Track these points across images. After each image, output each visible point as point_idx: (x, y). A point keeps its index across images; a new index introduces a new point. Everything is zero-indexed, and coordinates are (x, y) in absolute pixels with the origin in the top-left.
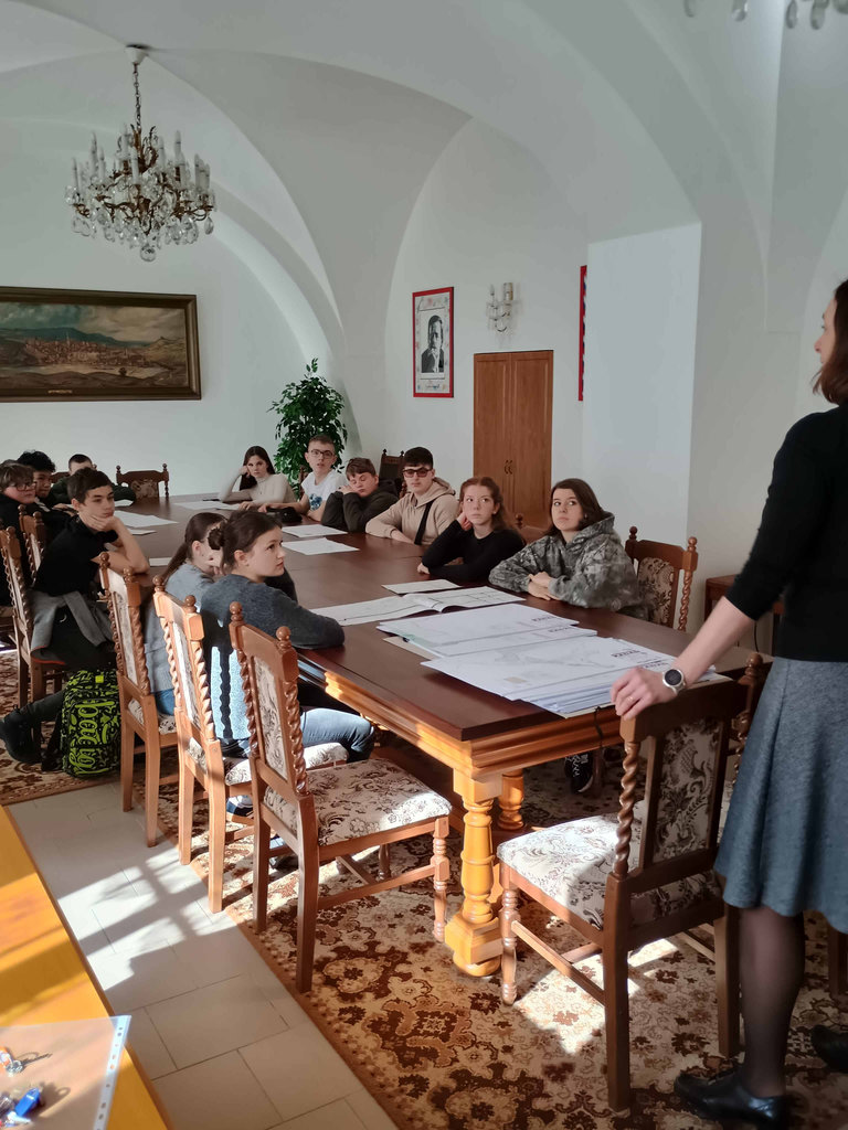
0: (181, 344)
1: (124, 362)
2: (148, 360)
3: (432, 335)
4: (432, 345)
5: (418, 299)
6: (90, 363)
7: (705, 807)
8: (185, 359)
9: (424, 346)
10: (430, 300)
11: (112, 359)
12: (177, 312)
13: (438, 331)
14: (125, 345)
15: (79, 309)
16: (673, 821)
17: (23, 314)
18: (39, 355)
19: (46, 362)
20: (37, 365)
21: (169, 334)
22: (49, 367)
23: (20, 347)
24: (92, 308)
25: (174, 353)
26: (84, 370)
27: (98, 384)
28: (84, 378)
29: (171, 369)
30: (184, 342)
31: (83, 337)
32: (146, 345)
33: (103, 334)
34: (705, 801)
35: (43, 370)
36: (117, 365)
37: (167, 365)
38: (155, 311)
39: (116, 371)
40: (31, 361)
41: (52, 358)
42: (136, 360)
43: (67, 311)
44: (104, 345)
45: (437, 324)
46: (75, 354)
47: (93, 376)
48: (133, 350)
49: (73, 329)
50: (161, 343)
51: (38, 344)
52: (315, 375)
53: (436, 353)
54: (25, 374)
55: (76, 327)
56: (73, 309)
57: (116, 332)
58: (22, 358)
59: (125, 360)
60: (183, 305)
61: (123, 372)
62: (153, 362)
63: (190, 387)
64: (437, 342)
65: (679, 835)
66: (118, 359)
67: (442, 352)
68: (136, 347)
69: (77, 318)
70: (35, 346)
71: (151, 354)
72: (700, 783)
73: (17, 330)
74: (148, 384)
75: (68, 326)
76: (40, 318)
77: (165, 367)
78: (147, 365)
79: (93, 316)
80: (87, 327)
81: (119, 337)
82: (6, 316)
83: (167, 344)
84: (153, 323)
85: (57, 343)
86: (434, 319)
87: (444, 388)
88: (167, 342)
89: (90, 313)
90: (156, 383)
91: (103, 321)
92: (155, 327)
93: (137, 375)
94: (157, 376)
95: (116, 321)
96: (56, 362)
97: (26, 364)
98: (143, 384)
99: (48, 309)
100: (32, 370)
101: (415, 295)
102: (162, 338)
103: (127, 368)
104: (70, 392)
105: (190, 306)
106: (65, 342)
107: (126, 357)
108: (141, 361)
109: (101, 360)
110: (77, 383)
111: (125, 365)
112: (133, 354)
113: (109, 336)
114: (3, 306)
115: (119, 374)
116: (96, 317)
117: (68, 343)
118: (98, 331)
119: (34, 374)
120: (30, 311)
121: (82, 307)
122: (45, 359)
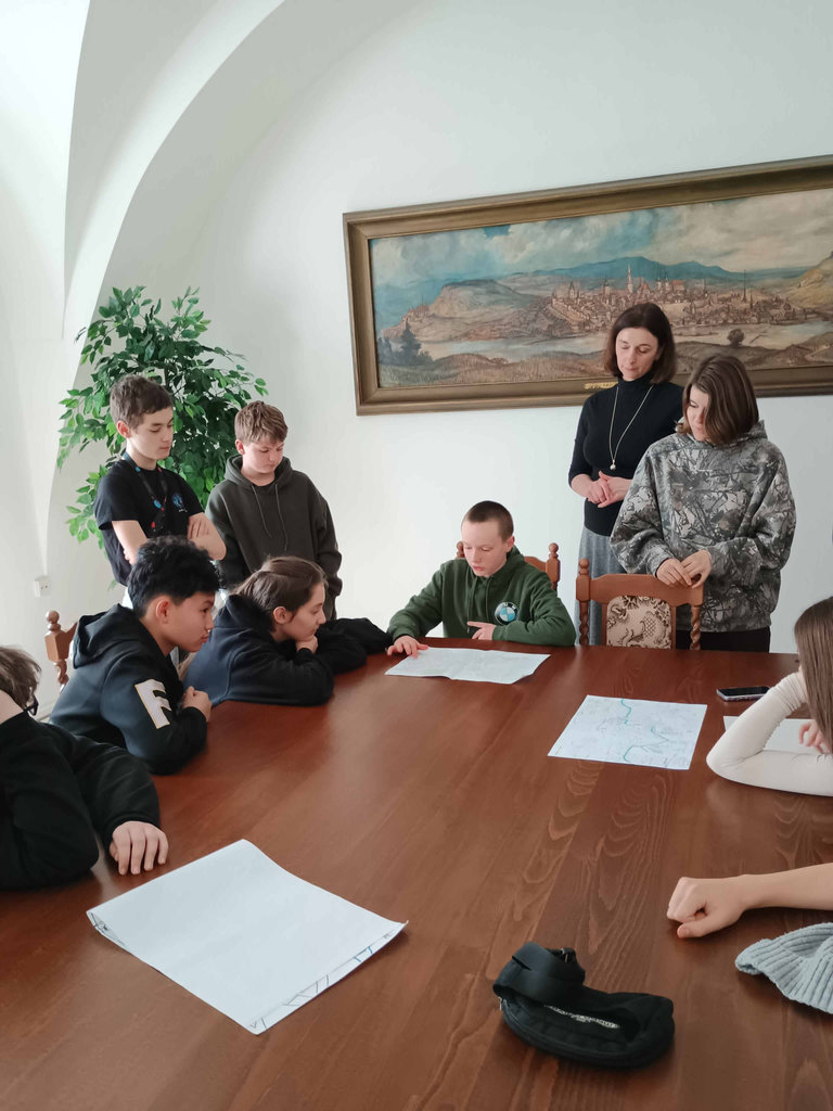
1: (742, 317)
2: (796, 307)
11: (717, 314)
14: (746, 278)
15: (656, 215)
17: (551, 242)
18: (574, 317)
19: (585, 328)
20: (570, 336)
23: (540, 305)
24: (683, 211)
31: (659, 272)
32: (792, 275)
33: (701, 261)
36: (725, 323)
40: (559, 329)
41: (597, 322)
42: (765, 312)
43: (632, 223)
44: (701, 285)
48: (763, 290)
49: (641, 260)
51: (573, 295)
54: (546, 354)
55: (649, 253)
56: (643, 217)
57: (727, 253)
58: (544, 324)
59: (745, 312)
61: (736, 339)
62: (805, 311)
66: (728, 310)
68: (769, 281)
69: (650, 231)
70: (568, 301)
71: (803, 294)
73: (537, 273)
74: (790, 362)
75: (630, 254)
76: (580, 245)
78: (792, 318)
79: (681, 226)
80: (669, 251)
81: (732, 265)
82: (521, 248)
84: (815, 223)
85: (608, 290)
89: (679, 219)
90: (809, 357)
91: (703, 235)
92: (818, 232)
93: (767, 343)
94: (815, 341)
95: (730, 231)
97: (551, 337)
98: (778, 362)
99: (599, 225)
100: (560, 347)
103: (744, 328)
106: (625, 288)
107: (746, 305)
108: (780, 312)
111: (743, 321)
112: (761, 298)
113: (710, 264)
114: (517, 230)
115: (728, 342)
116: (691, 227)
117: (630, 287)
118: (690, 259)
119: (565, 354)
120: (565, 232)
121: (660, 211)
122: (583, 325)
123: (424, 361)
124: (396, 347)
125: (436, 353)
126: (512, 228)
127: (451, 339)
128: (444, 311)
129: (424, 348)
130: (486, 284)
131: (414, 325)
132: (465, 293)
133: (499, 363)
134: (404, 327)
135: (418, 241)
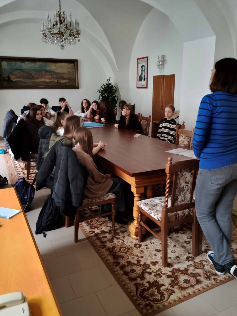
0: (73, 73)
1: (58, 78)
2: (65, 78)
3: (142, 71)
4: (142, 73)
5: (138, 60)
6: (49, 78)
7: (189, 192)
8: (74, 78)
9: (140, 74)
10: (142, 61)
11: (55, 78)
12: (72, 64)
13: (144, 69)
14: (58, 73)
16: (180, 195)
18: (36, 76)
19: (37, 78)
21: (70, 71)
22: (38, 80)
23: (31, 74)
24: (50, 63)
25: (72, 76)
26: (47, 80)
27: (51, 84)
28: (47, 83)
29: (71, 80)
30: (74, 73)
31: (47, 71)
32: (64, 74)
33: (53, 70)
34: (189, 190)
35: (37, 80)
36: (56, 79)
37: (70, 79)
38: (66, 64)
39: (56, 81)
40: (33, 78)
41: (39, 77)
42: (62, 78)
44: (53, 74)
45: (144, 67)
46: (45, 76)
47: (50, 82)
49: (45, 69)
50: (68, 73)
51: (35, 73)
52: (109, 82)
53: (143, 76)
54: (32, 81)
55: (45, 68)
56: (44, 63)
57: (56, 70)
58: (31, 77)
60: (74, 62)
61: (58, 81)
62: (66, 78)
63: (76, 85)
64: (143, 72)
65: (182, 199)
67: (145, 76)
68: (61, 74)
69: (46, 66)
70: (35, 74)
71: (65, 76)
72: (188, 186)
73: (30, 69)
74: (64, 85)
75: (43, 68)
76: (36, 66)
77: (69, 80)
78: (64, 79)
80: (49, 68)
81: (56, 71)
82: (27, 65)
83: (69, 73)
84: (66, 67)
85: (40, 73)
86: (143, 66)
87: (145, 85)
88: (70, 73)
90: (66, 84)
91: (52, 67)
92: (67, 69)
93: (61, 82)
94: (67, 82)
95: (56, 67)
96: (40, 78)
98: (63, 85)
99: (38, 64)
100: (34, 80)
101: (138, 59)
102: (68, 72)
103: (59, 80)
104: (44, 86)
105: (76, 62)
109: (52, 78)
110: (45, 84)
111: (58, 79)
112: (60, 76)
113: (54, 71)
114: (26, 63)
115: (57, 82)
116: (51, 66)
117: (43, 73)
118: (51, 70)
119: (34, 81)
120: (33, 64)
121: (47, 63)
122: (37, 77)
123: (12, 81)
124: (6, 78)
125: (14, 80)
126: (25, 62)
127: (16, 78)
128: (15, 73)
129: (12, 79)
130: (22, 70)
131: (10, 75)
132: (18, 71)
133: (24, 82)
134: (8, 75)
135: (9, 62)
